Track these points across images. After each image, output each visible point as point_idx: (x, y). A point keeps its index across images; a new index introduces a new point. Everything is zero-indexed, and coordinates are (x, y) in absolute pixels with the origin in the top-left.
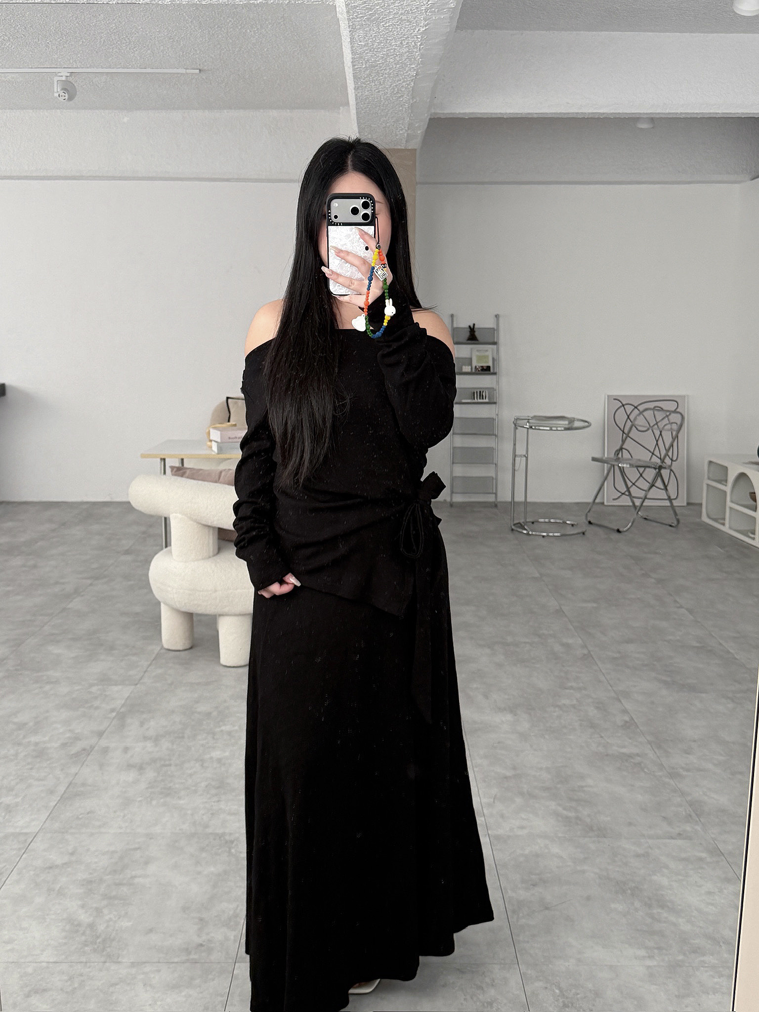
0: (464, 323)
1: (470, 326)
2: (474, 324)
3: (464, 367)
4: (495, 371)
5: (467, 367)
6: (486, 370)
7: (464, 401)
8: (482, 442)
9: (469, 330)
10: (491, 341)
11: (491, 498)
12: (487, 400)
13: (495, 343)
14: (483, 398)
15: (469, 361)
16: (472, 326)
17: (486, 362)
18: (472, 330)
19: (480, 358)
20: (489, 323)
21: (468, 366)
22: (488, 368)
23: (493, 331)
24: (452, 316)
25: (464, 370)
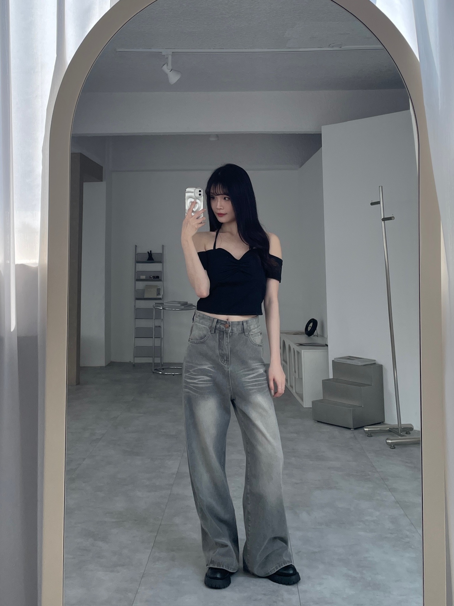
0: (144, 249)
1: (148, 252)
2: (151, 251)
3: (141, 276)
4: (161, 279)
5: (144, 276)
6: (157, 278)
9: (148, 254)
10: (160, 261)
13: (162, 262)
16: (150, 252)
18: (150, 254)
20: (160, 251)
23: (161, 255)
24: (136, 246)
25: (141, 278)
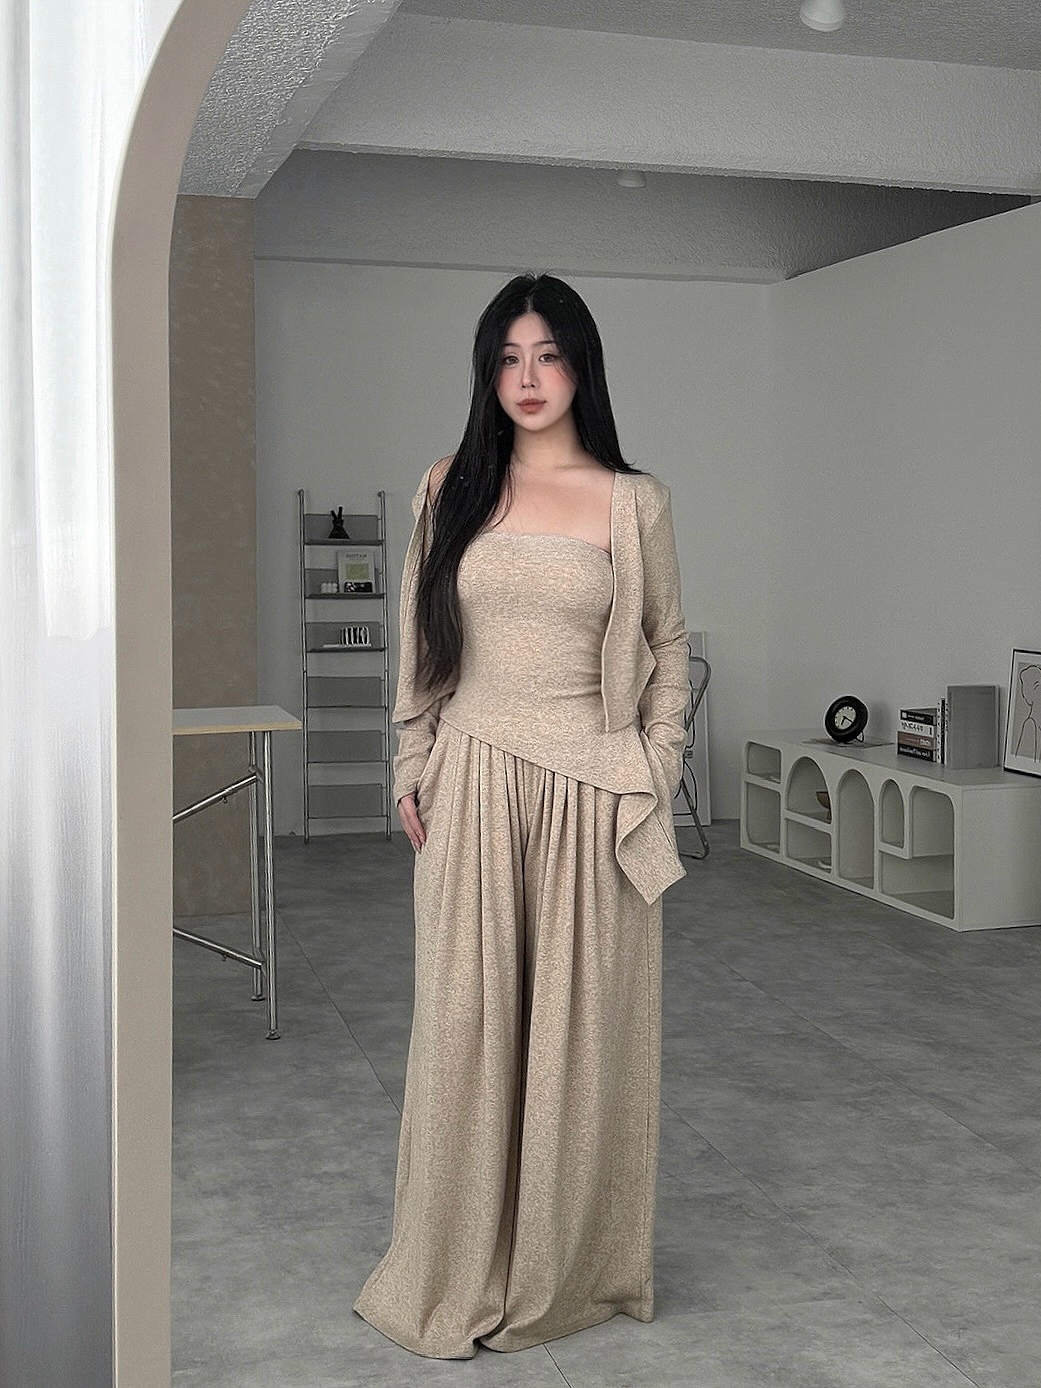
0: (322, 505)
1: (333, 512)
2: (341, 509)
3: (322, 585)
4: (381, 592)
5: (330, 584)
6: (364, 590)
7: (325, 646)
8: (360, 723)
9: (331, 519)
10: (375, 539)
11: (380, 826)
12: (368, 645)
13: (380, 543)
14: (361, 642)
15: (334, 576)
16: (337, 512)
17: (365, 577)
18: (337, 519)
19: (352, 570)
20: (370, 508)
21: (332, 583)
22: (368, 586)
23: (376, 521)
24: (301, 494)
25: (324, 591)
